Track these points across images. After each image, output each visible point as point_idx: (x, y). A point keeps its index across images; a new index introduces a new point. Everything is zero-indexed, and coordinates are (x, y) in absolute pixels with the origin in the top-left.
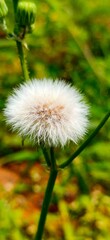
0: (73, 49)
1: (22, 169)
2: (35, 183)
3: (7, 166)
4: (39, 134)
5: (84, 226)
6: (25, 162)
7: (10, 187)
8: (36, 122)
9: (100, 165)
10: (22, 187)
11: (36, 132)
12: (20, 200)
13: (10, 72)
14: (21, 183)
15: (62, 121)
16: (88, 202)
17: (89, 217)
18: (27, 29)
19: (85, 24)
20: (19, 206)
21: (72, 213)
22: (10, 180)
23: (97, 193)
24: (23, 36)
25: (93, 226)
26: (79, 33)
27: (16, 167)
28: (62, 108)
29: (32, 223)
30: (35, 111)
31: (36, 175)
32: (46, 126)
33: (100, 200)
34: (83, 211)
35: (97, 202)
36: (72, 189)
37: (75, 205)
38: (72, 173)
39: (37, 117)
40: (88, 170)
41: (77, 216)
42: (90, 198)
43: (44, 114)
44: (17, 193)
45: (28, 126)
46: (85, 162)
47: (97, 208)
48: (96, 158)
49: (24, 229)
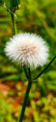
0: (38, 23)
1: (12, 84)
2: (18, 91)
3: (4, 83)
4: (23, 61)
5: (44, 113)
6: (13, 80)
7: (5, 93)
8: (21, 55)
9: (52, 82)
10: (12, 93)
11: (21, 60)
12: (11, 100)
13: (6, 34)
14: (11, 91)
15: (35, 54)
16: (46, 101)
17: (46, 108)
18: (16, 8)
19: (44, 10)
20: (11, 103)
21: (37, 106)
22: (5, 90)
23: (50, 96)
24: (14, 11)
25: (48, 113)
26: (41, 15)
27: (9, 83)
28: (35, 48)
29: (17, 112)
30: (21, 49)
31: (19, 87)
32: (27, 57)
33: (52, 100)
34: (43, 106)
35: (50, 101)
36: (38, 94)
37: (39, 103)
38: (37, 86)
39: (22, 52)
40: (45, 85)
41: (40, 108)
42: (47, 99)
43: (26, 51)
44: (9, 96)
45: (17, 57)
46: (44, 81)
47: (50, 104)
48: (49, 79)
49: (13, 115)
